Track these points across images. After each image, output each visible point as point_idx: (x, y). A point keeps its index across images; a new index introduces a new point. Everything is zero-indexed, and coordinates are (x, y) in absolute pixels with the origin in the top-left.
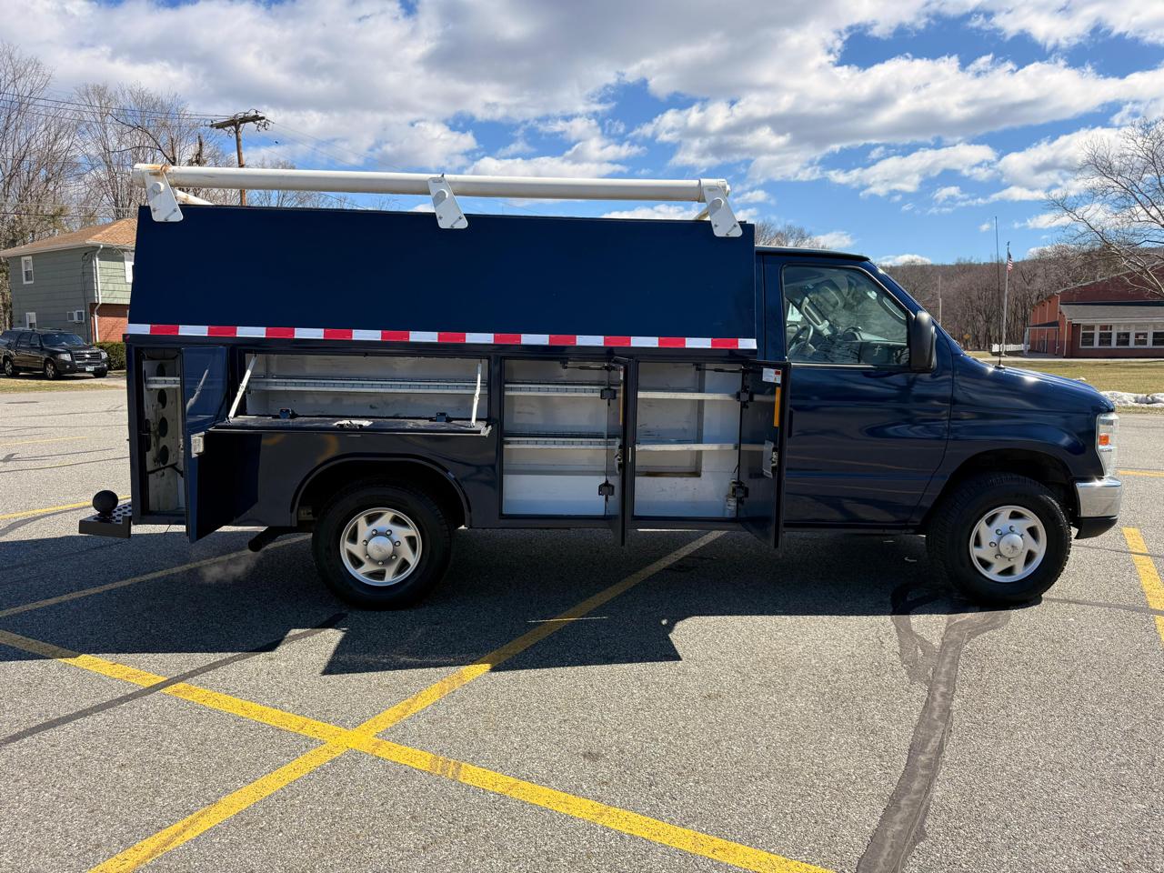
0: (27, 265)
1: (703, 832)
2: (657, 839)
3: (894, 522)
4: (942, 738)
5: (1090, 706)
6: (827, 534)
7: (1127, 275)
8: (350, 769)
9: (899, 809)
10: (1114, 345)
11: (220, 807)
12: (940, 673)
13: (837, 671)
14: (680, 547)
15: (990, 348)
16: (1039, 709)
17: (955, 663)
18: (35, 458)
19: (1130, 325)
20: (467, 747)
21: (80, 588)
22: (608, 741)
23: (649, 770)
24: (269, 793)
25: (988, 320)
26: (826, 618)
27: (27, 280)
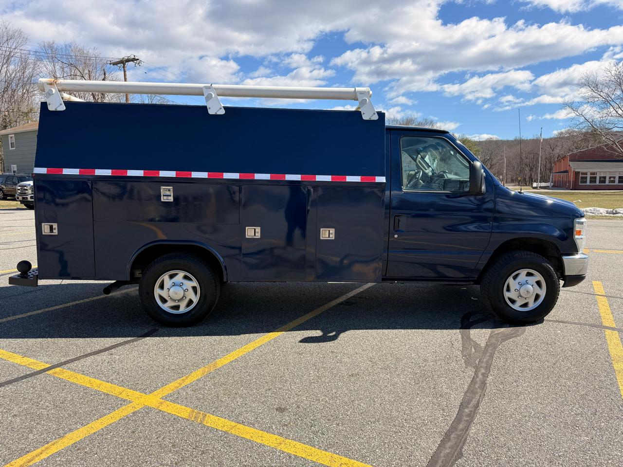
0: (12, 139)
1: (337, 454)
2: (310, 458)
3: (463, 278)
4: (479, 399)
5: (564, 381)
6: (431, 284)
7: (606, 146)
8: (143, 417)
9: (449, 440)
10: (598, 183)
11: (65, 440)
12: (483, 362)
13: (425, 360)
14: (350, 292)
15: (532, 185)
16: (535, 382)
17: (491, 356)
18: (6, 243)
19: (606, 172)
20: (211, 405)
21: (14, 314)
22: (292, 401)
23: (312, 418)
24: (94, 431)
25: (531, 170)
26: (423, 331)
27: (12, 147)
